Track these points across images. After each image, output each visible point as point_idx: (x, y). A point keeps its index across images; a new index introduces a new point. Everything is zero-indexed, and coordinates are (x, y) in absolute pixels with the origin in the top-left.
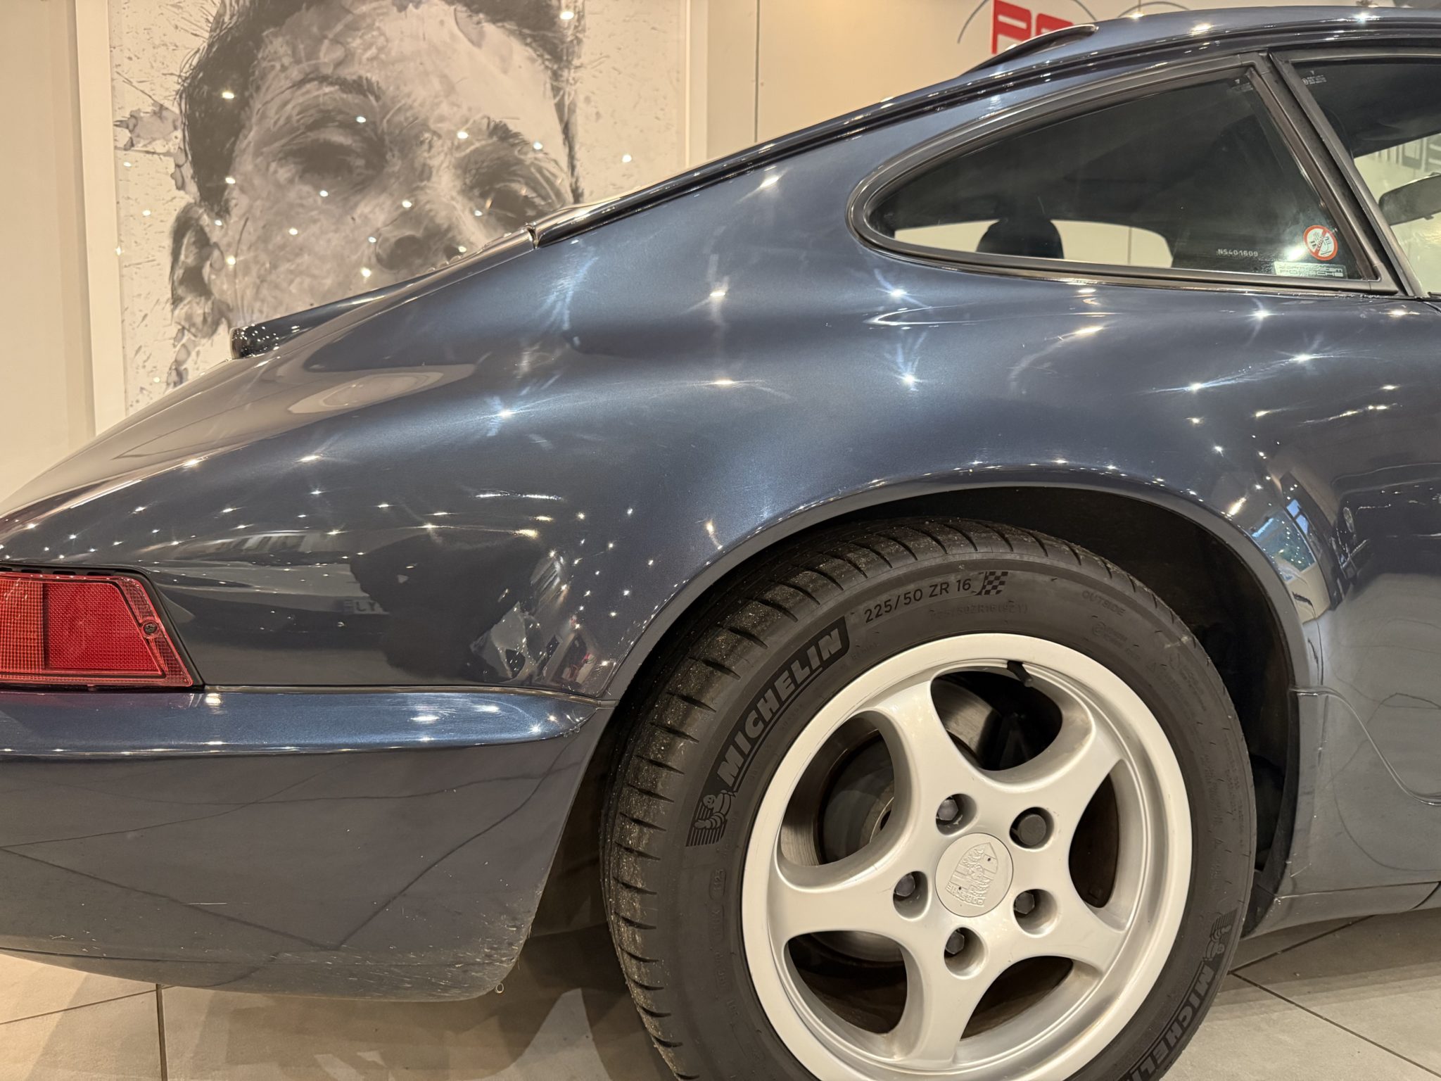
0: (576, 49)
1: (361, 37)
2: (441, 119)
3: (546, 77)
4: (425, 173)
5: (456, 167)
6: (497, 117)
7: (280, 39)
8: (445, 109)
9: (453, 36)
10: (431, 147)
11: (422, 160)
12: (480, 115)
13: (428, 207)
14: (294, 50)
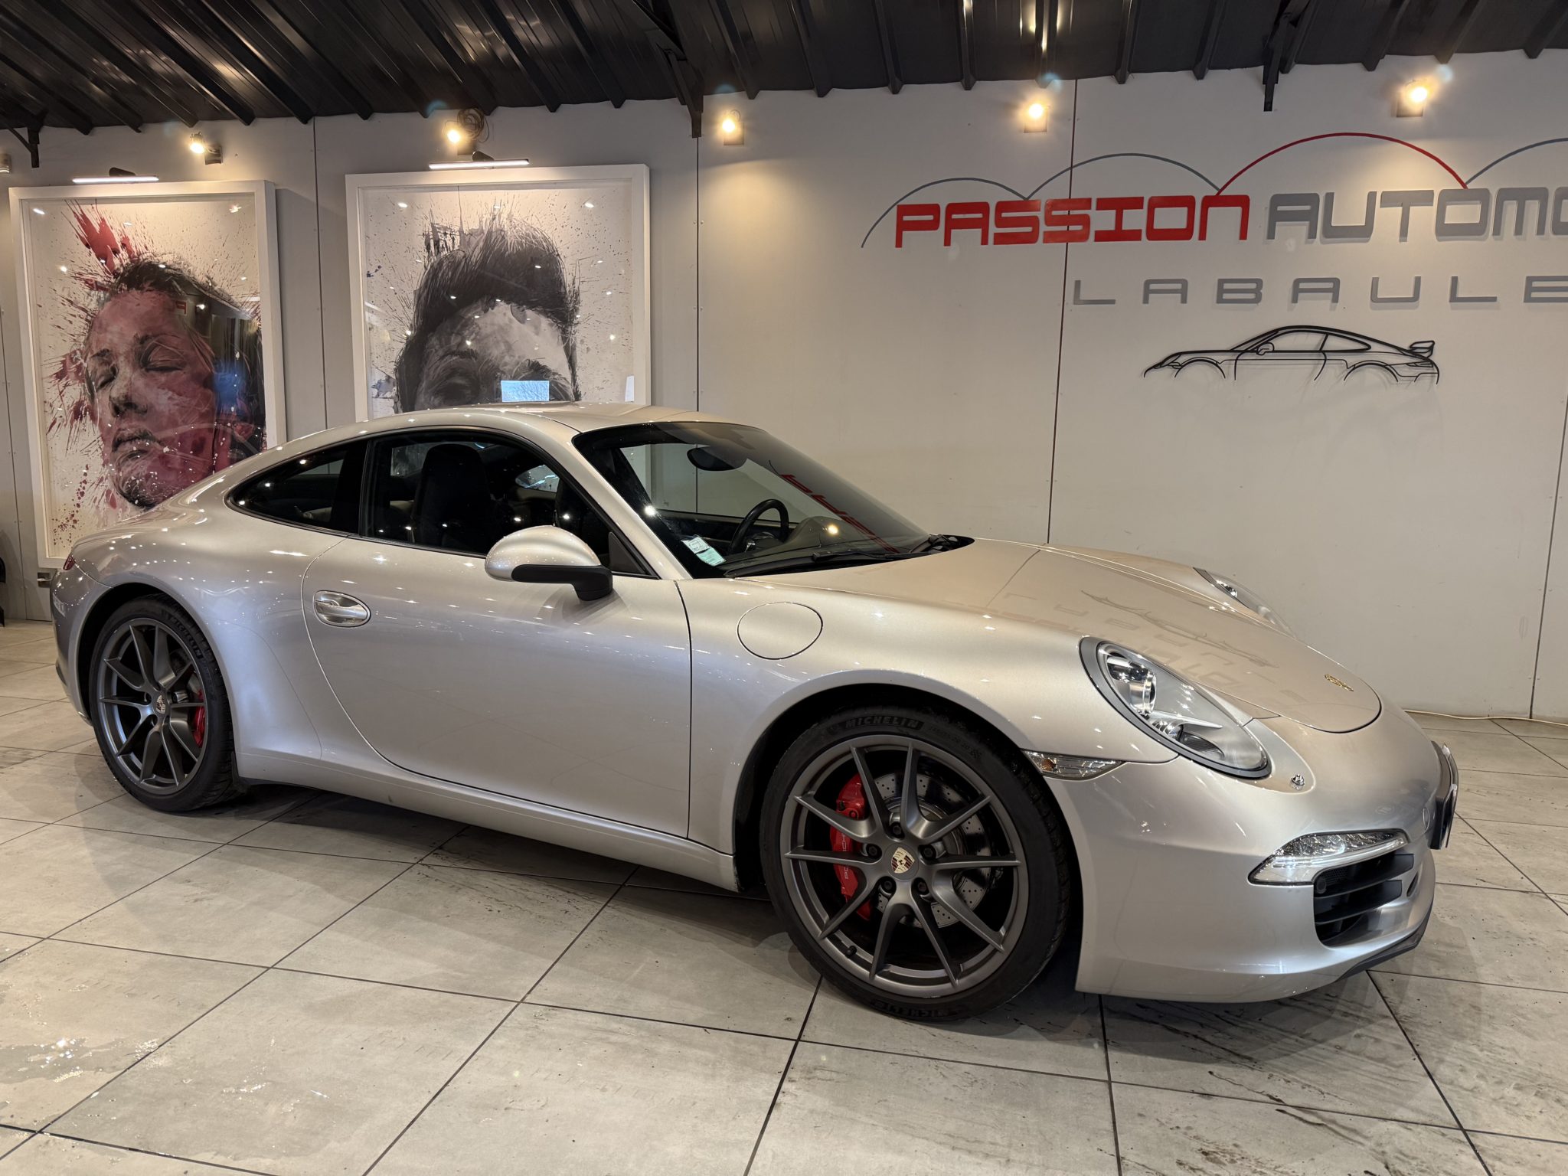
0: (575, 314)
1: (468, 329)
2: (506, 364)
3: (559, 333)
6: (533, 359)
7: (433, 339)
8: (507, 359)
9: (510, 321)
11: (496, 387)
12: (523, 361)
14: (440, 342)
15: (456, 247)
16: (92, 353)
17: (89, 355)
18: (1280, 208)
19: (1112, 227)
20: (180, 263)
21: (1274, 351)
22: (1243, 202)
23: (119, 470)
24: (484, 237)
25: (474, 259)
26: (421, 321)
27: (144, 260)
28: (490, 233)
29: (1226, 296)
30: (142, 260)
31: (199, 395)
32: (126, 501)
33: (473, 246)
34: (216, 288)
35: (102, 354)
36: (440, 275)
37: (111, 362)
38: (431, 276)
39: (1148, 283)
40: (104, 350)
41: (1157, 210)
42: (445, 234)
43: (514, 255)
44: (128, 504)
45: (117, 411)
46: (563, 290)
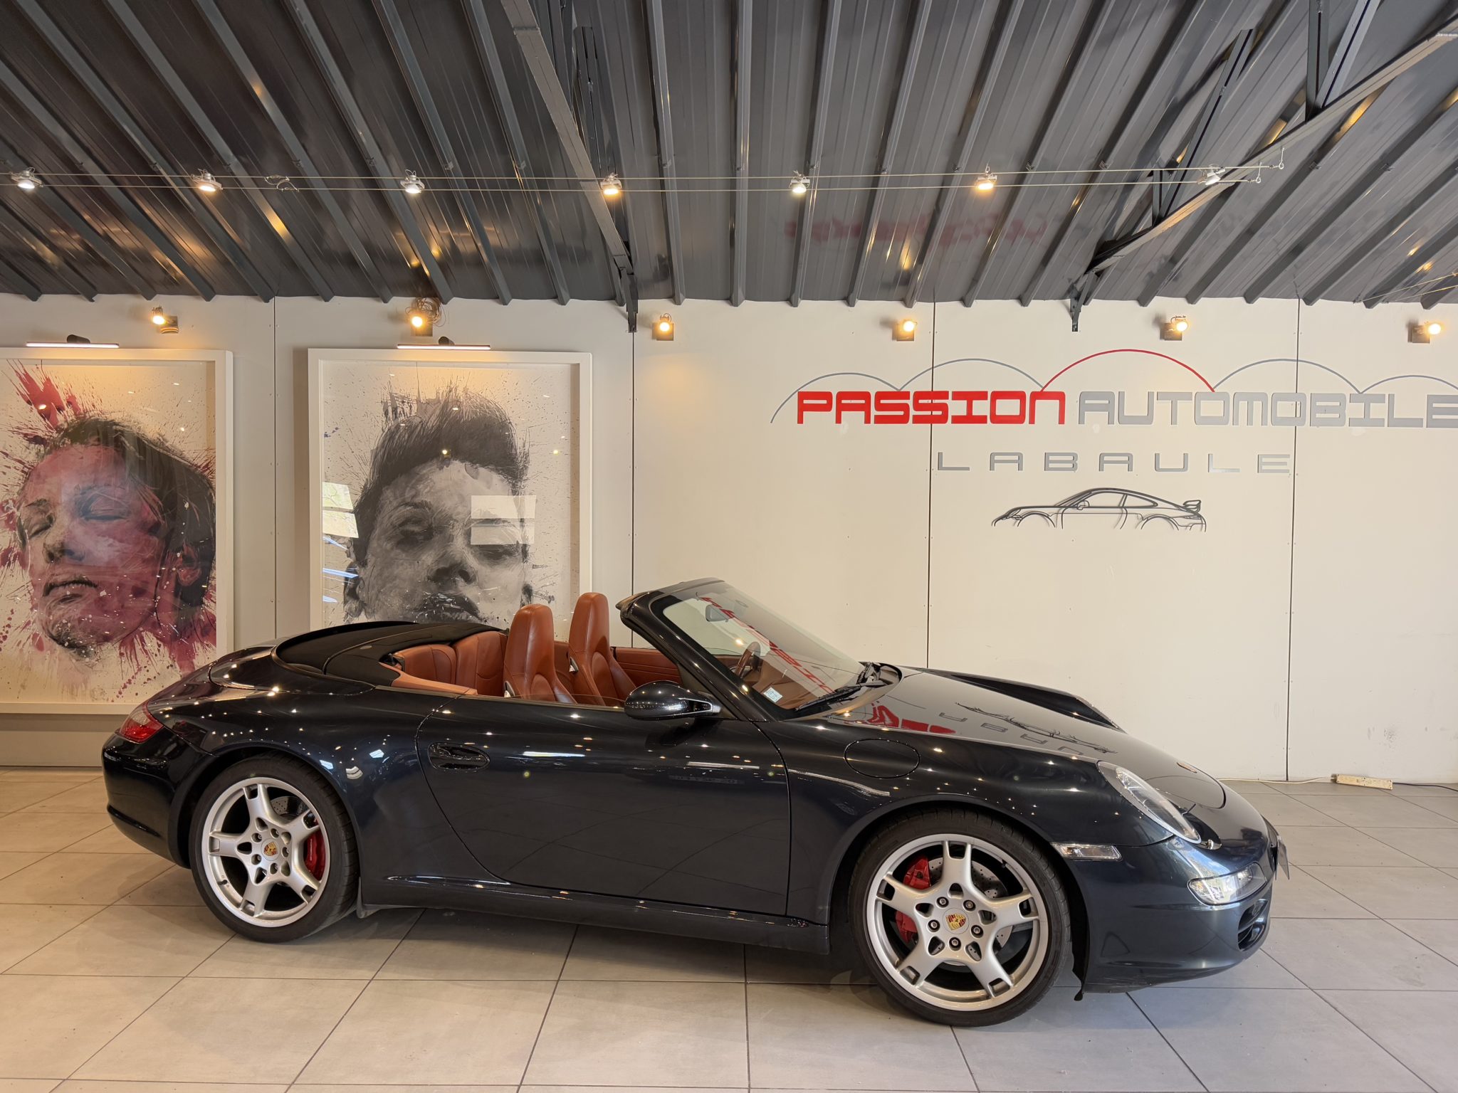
0: (525, 471)
1: (423, 484)
2: (458, 514)
3: (509, 487)
4: (450, 539)
5: (464, 534)
6: (483, 509)
7: (389, 491)
8: (460, 509)
9: (464, 476)
10: (453, 527)
11: (449, 533)
13: (452, 553)
14: (395, 494)
15: (413, 414)
16: (26, 503)
17: (23, 505)
18: (1087, 402)
19: (964, 413)
20: (130, 421)
21: (1089, 507)
22: (1060, 396)
23: (50, 614)
24: (441, 406)
25: (430, 425)
26: (376, 476)
27: (90, 417)
28: (446, 403)
29: (1051, 465)
30: (88, 417)
31: (144, 542)
32: (55, 643)
33: (430, 413)
34: (167, 444)
35: (39, 503)
36: (397, 437)
37: (48, 511)
38: (388, 437)
39: (992, 455)
40: (40, 500)
41: (999, 402)
42: (403, 402)
43: (469, 422)
44: (58, 647)
45: (51, 556)
46: (513, 452)
